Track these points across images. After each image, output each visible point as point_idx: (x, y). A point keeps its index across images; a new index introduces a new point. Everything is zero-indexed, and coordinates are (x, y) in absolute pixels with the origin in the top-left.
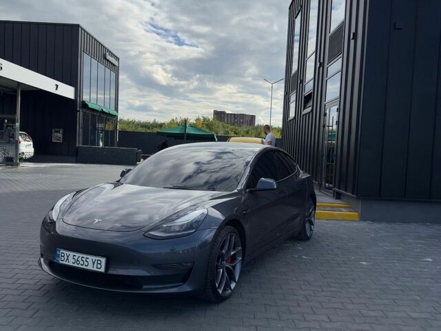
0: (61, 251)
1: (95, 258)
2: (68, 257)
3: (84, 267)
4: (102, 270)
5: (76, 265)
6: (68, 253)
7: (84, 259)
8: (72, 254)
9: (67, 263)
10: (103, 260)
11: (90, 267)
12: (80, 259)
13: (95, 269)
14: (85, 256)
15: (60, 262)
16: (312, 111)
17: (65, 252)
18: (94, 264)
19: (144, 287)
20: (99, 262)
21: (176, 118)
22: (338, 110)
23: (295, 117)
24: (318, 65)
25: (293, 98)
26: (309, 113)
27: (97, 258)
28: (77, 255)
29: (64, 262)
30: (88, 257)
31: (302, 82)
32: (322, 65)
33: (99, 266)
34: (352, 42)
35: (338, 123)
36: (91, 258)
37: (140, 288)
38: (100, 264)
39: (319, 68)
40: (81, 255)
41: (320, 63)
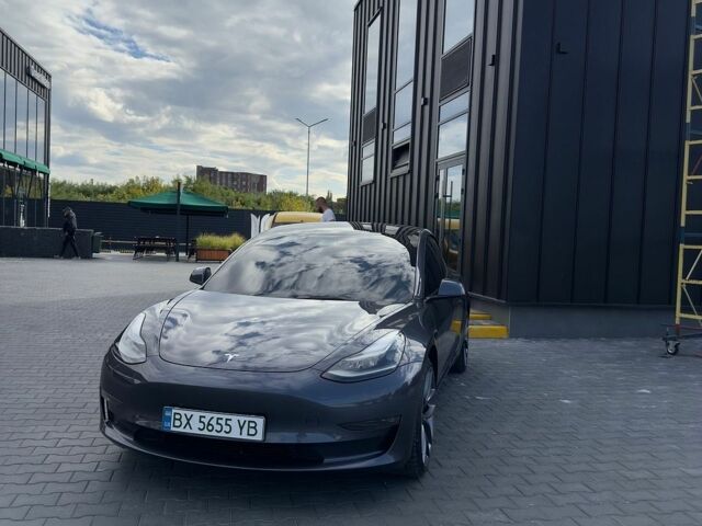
0: (174, 411)
1: (243, 419)
2: (188, 420)
3: (222, 434)
4: (259, 437)
5: (205, 432)
6: (189, 413)
7: (223, 422)
8: (197, 414)
9: (187, 430)
10: (260, 421)
11: (235, 434)
12: (213, 422)
13: (245, 436)
14: (225, 416)
15: (173, 429)
16: (411, 171)
17: (182, 412)
18: (241, 428)
19: (326, 460)
20: (252, 425)
21: (137, 178)
22: (465, 172)
23: (375, 181)
24: (420, 101)
25: (369, 150)
26: (405, 175)
27: (248, 419)
28: (208, 415)
29: (181, 430)
30: (229, 417)
31: (387, 126)
32: (428, 102)
33: (252, 431)
34: (490, 70)
35: (464, 191)
36: (235, 419)
37: (319, 462)
38: (254, 428)
39: (423, 107)
40: (216, 416)
41: (426, 100)
